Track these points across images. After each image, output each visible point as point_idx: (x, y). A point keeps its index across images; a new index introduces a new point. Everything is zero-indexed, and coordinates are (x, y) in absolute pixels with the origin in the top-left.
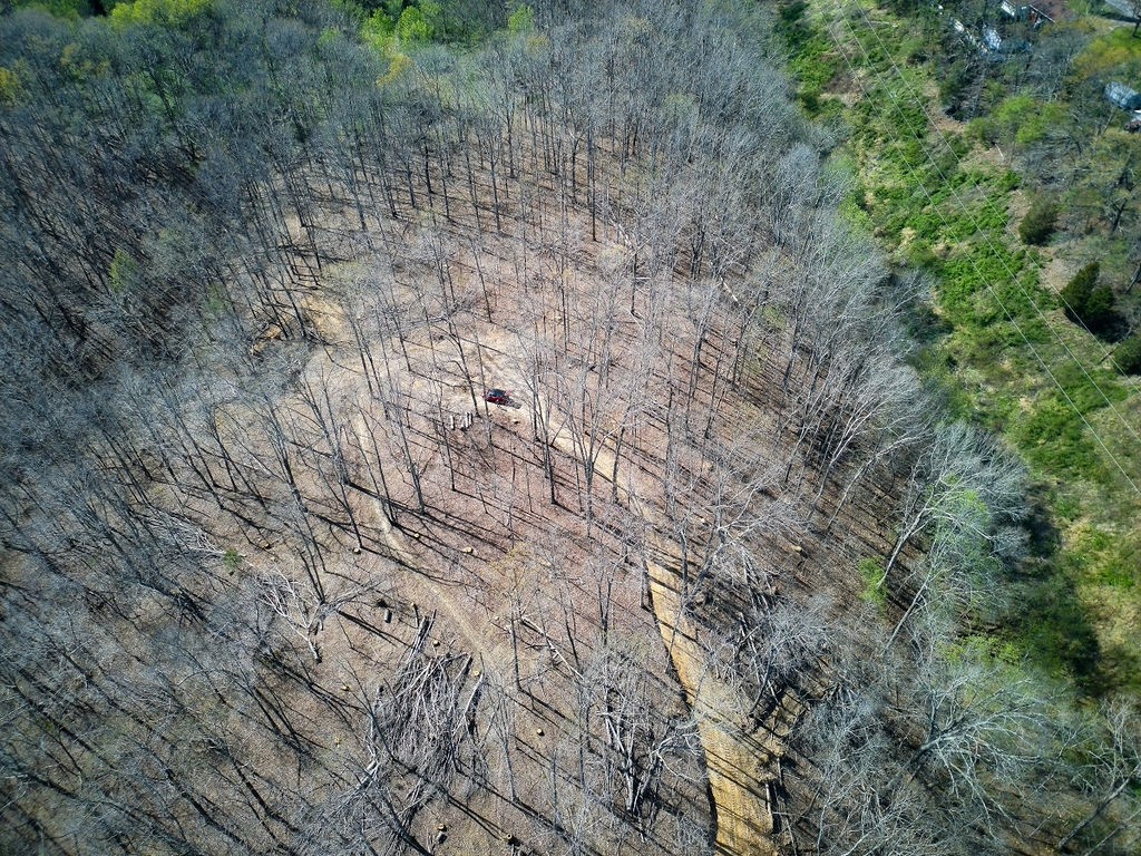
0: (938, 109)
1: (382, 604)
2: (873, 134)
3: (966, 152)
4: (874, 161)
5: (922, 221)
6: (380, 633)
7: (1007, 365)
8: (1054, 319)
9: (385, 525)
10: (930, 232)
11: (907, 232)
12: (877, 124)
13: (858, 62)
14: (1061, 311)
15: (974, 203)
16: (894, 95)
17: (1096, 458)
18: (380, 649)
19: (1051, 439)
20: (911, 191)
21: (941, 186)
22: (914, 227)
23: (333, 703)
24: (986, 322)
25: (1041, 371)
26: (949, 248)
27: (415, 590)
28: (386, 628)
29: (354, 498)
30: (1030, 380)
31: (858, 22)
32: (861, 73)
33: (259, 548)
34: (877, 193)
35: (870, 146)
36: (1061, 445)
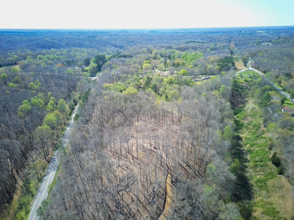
0: (263, 126)
1: (126, 167)
2: (248, 128)
3: (264, 133)
4: (247, 133)
5: (251, 143)
6: (125, 170)
7: (258, 170)
8: (270, 163)
9: (131, 159)
10: (252, 145)
11: (248, 145)
12: (250, 127)
13: (250, 116)
14: (271, 162)
15: (262, 142)
16: (254, 122)
17: (267, 187)
18: (124, 172)
19: (260, 183)
20: (251, 138)
21: (257, 138)
22: (249, 144)
23: (116, 176)
24: (256, 162)
25: (264, 172)
26: (254, 149)
27: (131, 167)
28: (126, 170)
29: (128, 155)
30: (261, 173)
31: (253, 110)
32: (250, 118)
33: (114, 158)
34: (245, 138)
35: (247, 130)
36: (262, 184)
